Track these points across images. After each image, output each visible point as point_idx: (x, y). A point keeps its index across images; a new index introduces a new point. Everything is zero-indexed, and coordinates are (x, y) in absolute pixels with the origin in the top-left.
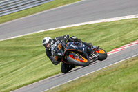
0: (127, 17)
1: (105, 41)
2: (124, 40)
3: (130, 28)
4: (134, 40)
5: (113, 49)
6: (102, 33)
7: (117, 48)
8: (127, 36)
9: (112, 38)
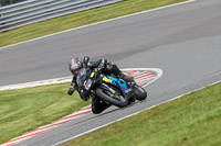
0: (46, 82)
1: (11, 119)
2: (42, 119)
3: (50, 99)
4: (57, 119)
5: (25, 132)
6: (6, 107)
7: (30, 130)
8: (46, 112)
9: (22, 115)
